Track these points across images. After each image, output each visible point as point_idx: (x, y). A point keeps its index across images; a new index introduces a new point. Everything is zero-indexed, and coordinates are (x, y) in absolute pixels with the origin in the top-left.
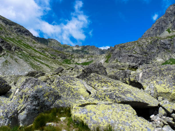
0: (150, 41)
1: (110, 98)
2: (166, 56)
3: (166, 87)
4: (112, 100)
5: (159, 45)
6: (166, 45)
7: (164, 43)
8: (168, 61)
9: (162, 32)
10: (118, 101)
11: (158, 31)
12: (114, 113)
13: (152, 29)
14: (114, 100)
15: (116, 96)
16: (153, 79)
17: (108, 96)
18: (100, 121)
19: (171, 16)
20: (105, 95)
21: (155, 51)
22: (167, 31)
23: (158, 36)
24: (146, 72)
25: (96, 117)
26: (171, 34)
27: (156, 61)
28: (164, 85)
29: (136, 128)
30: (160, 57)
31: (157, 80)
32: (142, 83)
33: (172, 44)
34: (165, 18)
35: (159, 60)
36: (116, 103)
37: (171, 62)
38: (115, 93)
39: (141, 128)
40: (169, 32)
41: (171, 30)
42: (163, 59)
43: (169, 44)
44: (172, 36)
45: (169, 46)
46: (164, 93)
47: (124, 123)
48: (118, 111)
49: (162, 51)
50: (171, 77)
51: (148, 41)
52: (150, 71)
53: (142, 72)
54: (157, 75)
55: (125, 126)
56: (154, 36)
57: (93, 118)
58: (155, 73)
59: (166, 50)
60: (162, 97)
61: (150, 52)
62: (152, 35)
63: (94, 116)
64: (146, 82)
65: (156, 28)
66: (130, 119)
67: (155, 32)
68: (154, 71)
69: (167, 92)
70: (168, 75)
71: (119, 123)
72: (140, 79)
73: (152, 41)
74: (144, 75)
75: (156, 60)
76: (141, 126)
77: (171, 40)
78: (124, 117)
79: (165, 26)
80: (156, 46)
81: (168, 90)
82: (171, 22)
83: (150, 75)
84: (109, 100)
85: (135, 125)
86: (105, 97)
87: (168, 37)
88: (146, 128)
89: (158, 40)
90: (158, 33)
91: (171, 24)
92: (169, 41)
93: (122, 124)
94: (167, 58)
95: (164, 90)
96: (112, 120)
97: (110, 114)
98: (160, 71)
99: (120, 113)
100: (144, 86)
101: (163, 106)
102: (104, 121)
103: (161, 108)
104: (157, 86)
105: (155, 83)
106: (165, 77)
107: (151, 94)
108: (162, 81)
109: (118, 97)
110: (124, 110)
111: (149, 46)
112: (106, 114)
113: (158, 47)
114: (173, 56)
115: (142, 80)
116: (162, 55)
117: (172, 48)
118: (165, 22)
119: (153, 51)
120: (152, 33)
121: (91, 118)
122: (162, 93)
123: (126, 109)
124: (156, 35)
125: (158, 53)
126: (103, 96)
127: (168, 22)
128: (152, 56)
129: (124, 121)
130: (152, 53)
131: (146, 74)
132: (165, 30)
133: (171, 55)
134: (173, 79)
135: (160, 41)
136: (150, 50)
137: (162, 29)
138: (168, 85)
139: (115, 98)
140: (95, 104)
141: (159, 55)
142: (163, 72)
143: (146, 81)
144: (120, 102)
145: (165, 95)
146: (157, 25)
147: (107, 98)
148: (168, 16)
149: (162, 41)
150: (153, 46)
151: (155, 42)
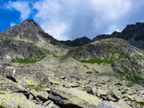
0: (4, 40)
1: (9, 89)
2: (14, 55)
3: (32, 81)
4: (12, 90)
5: (11, 45)
6: (16, 46)
7: (15, 45)
8: (14, 59)
9: (16, 36)
10: (16, 90)
11: (13, 34)
12: (17, 99)
13: (8, 31)
14: (13, 90)
15: (15, 88)
16: (24, 76)
17: (9, 87)
18: (11, 105)
19: (25, 26)
20: (6, 87)
21: (7, 49)
22: (19, 37)
23: (12, 37)
24: (18, 70)
25: (8, 102)
26: (22, 40)
27: (5, 58)
28: (31, 80)
29: (29, 106)
30: (9, 55)
31: (26, 77)
32: (15, 78)
33: (21, 47)
34: (20, 26)
35: (8, 57)
36: (14, 92)
37: (17, 61)
38: (14, 85)
39: (32, 106)
40: (21, 38)
41: (22, 37)
42: (11, 57)
43: (18, 47)
44: (22, 41)
45: (18, 48)
46: (31, 85)
47: (23, 104)
48: (18, 97)
49: (12, 51)
50: (35, 76)
51: (3, 39)
52: (21, 70)
53: (16, 70)
54: (26, 73)
55: (24, 106)
56: (9, 37)
57: (6, 103)
58: (25, 72)
59: (15, 51)
60: (29, 88)
61: (2, 49)
62: (7, 35)
63: (7, 102)
64: (18, 78)
65: (11, 31)
66: (25, 102)
67: (10, 34)
68: (24, 70)
69: (33, 85)
70: (33, 74)
71: (21, 105)
72: (13, 74)
73: (6, 41)
74: (17, 72)
75: (5, 56)
76: (32, 104)
77: (21, 44)
78: (22, 100)
79: (19, 32)
80: (9, 45)
81: (33, 84)
82: (24, 31)
83: (21, 73)
84: (9, 90)
85: (29, 105)
86: (5, 89)
87: (19, 41)
88: (34, 105)
89: (11, 41)
90: (12, 36)
91: (23, 33)
92: (19, 44)
93: (22, 105)
94: (15, 57)
95: (31, 83)
96: (17, 103)
97: (15, 100)
98: (28, 71)
99: (20, 98)
100: (17, 80)
101: (32, 93)
102: (13, 104)
103: (30, 95)
104: (26, 81)
105: (25, 78)
106: (31, 75)
107: (23, 86)
108: (29, 77)
109: (16, 88)
110: (21, 97)
111: (3, 44)
112: (13, 100)
113: (9, 46)
114: (19, 56)
115: (15, 76)
116: (11, 54)
117: (20, 50)
118: (19, 29)
119: (5, 48)
120: (7, 33)
121: (5, 103)
122: (29, 85)
123: (22, 96)
124: (10, 36)
125: (8, 51)
126: (4, 88)
127: (22, 30)
128: (3, 53)
129: (23, 103)
130: (4, 50)
131: (18, 71)
132: (19, 35)
133: (18, 55)
134: (36, 77)
135: (13, 42)
136: (2, 47)
137: (16, 34)
138: (33, 80)
139: (14, 89)
140: (3, 93)
141: (9, 53)
142: (30, 72)
143: (19, 76)
144: (17, 91)
145: (31, 87)
146: (13, 29)
147: (7, 89)
148: (22, 26)
149: (14, 43)
150: (6, 45)
151: (8, 41)
